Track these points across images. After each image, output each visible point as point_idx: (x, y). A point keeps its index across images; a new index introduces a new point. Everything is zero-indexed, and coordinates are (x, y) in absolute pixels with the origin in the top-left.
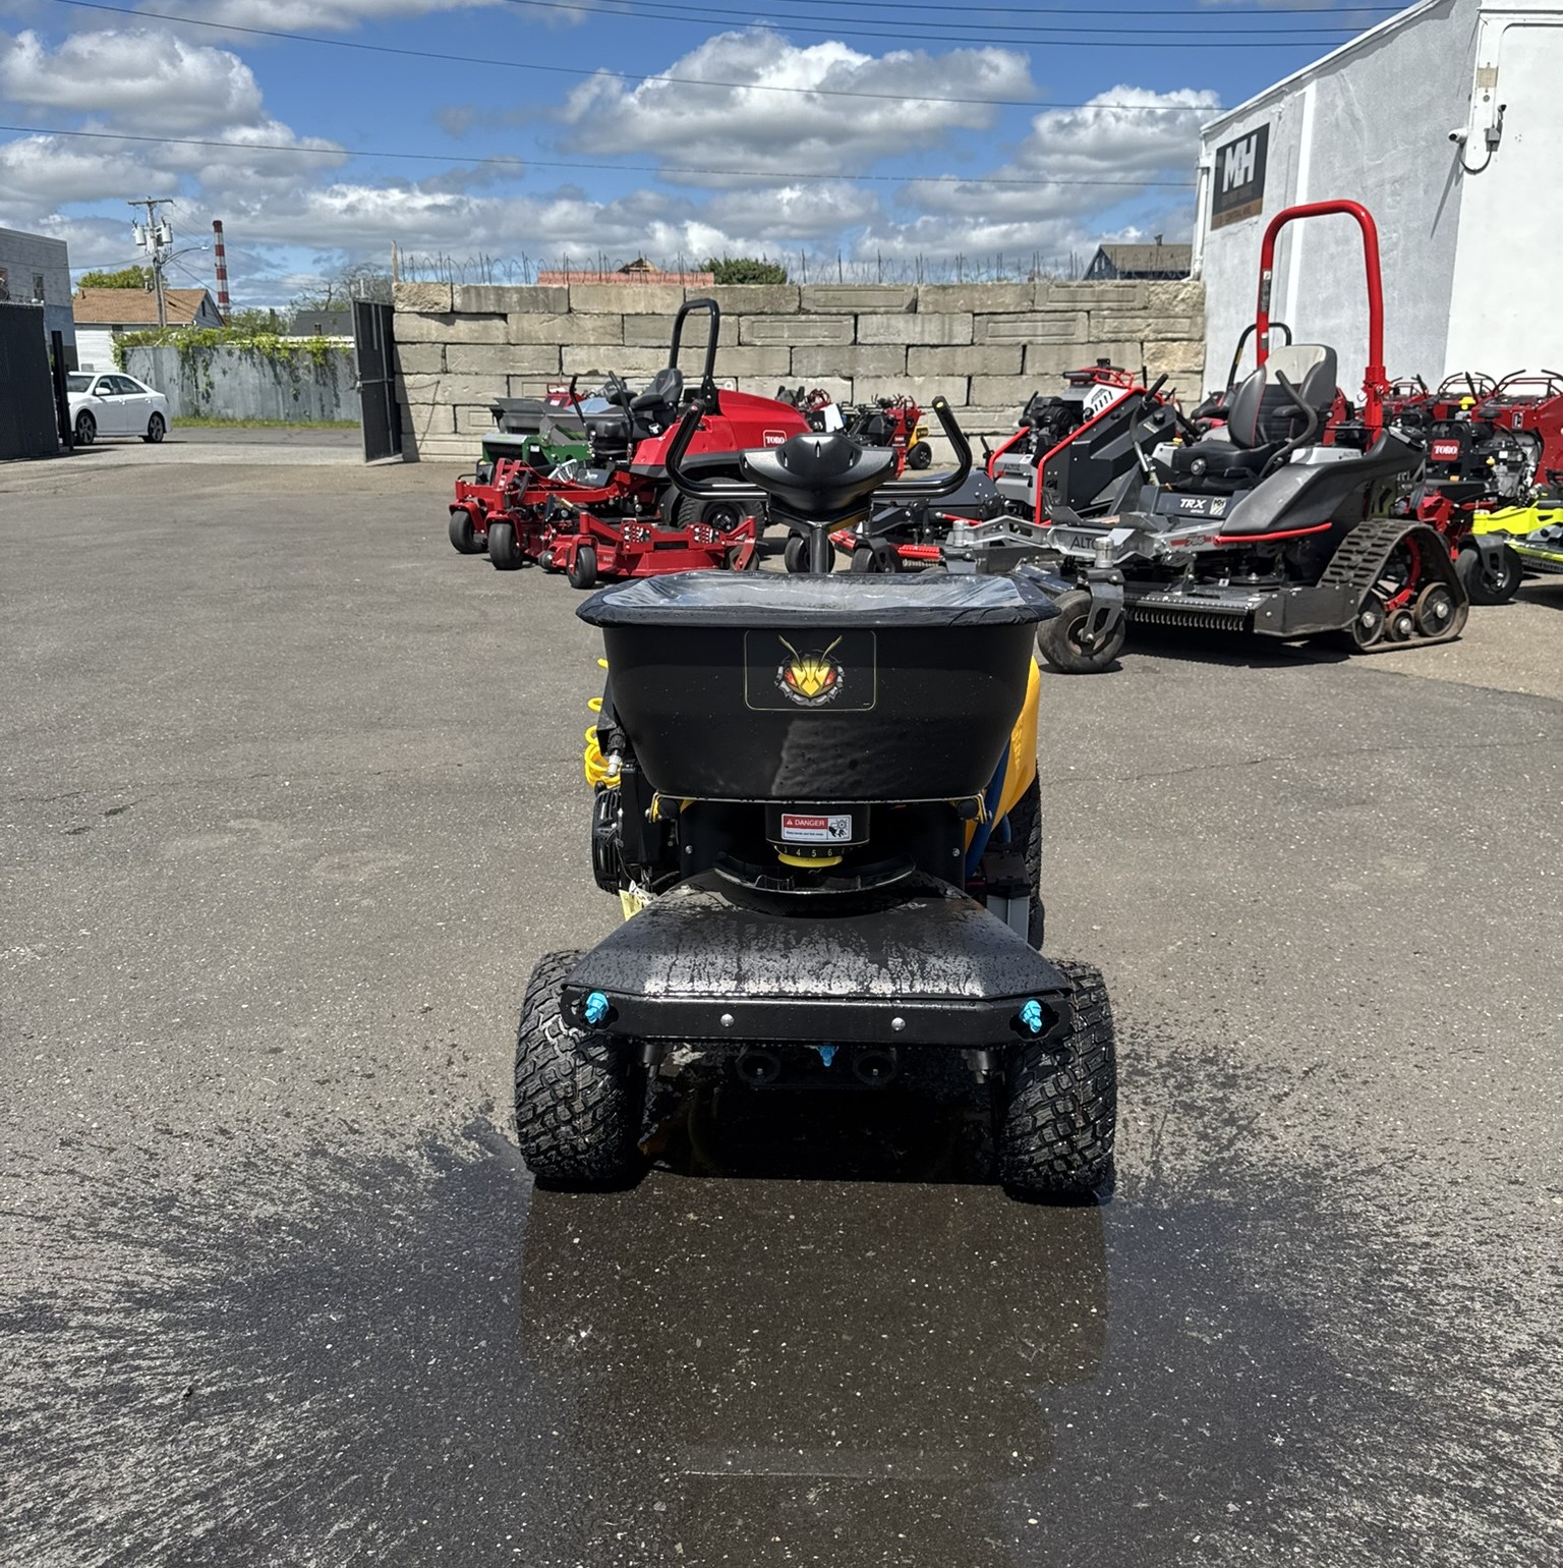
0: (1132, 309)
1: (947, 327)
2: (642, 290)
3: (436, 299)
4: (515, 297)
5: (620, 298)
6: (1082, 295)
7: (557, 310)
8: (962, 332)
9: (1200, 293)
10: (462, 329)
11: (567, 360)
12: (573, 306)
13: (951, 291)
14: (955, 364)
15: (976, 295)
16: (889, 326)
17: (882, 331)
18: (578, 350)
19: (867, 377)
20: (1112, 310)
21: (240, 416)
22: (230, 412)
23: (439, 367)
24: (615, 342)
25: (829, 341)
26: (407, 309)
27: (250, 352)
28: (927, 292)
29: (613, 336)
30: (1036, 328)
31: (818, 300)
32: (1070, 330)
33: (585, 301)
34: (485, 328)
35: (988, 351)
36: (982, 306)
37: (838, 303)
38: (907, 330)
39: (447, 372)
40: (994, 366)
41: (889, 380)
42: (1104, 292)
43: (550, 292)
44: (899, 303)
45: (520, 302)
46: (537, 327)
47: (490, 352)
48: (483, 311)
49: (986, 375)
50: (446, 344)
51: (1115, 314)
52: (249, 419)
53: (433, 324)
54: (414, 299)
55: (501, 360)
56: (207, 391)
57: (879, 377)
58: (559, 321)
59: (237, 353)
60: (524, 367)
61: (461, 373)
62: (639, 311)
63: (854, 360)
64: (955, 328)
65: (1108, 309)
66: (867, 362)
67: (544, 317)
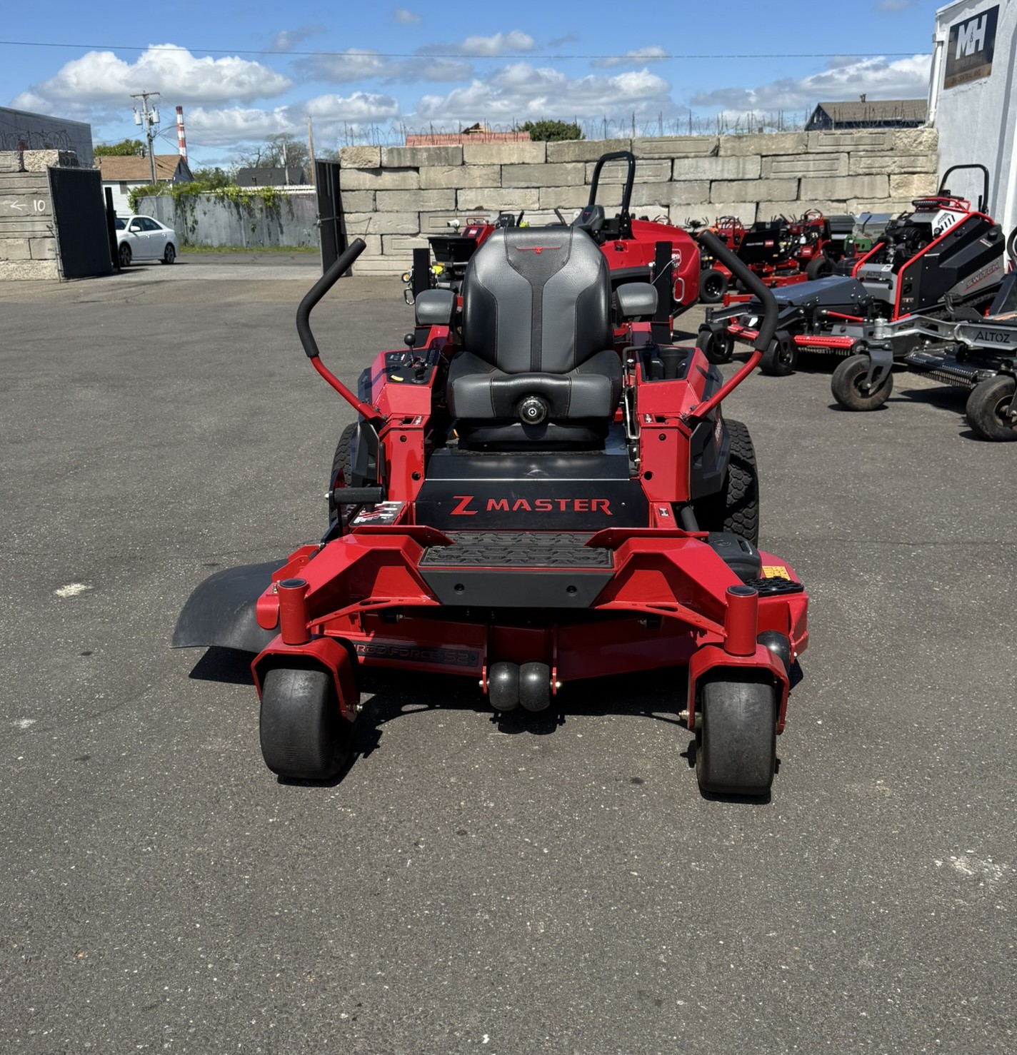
0: (883, 150)
1: (741, 166)
2: (516, 146)
3: (370, 158)
4: (425, 155)
5: (499, 153)
6: (845, 140)
7: (455, 163)
8: (753, 169)
9: (935, 137)
10: (387, 179)
11: (460, 199)
12: (466, 159)
13: (745, 139)
14: (746, 194)
15: (764, 142)
16: (697, 167)
17: (692, 170)
18: (468, 192)
19: (680, 205)
20: (867, 151)
21: (216, 244)
22: (209, 241)
23: (371, 207)
24: (495, 185)
25: (652, 179)
26: (349, 166)
27: (222, 199)
28: (727, 141)
29: (494, 180)
30: (808, 166)
31: (645, 149)
32: (835, 166)
33: (475, 156)
34: (404, 178)
35: (772, 183)
36: (767, 150)
37: (659, 150)
38: (711, 169)
39: (376, 211)
40: (776, 194)
41: (697, 206)
42: (861, 138)
43: (450, 151)
44: (705, 149)
45: (429, 158)
46: (440, 176)
47: (406, 196)
48: (402, 165)
49: (770, 201)
50: (376, 190)
51: (869, 154)
52: (222, 246)
53: (368, 176)
54: (354, 158)
55: (415, 201)
56: (193, 227)
57: (689, 204)
58: (456, 171)
59: (213, 199)
60: (431, 206)
61: (388, 212)
62: (513, 161)
63: (671, 193)
64: (747, 167)
65: (864, 151)
66: (680, 194)
67: (446, 168)
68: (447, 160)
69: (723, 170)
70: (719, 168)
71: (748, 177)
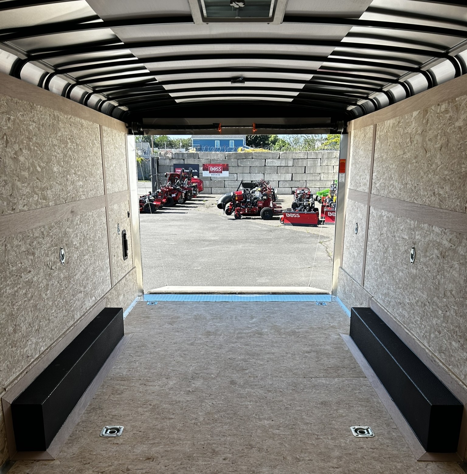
0: (331, 158)
1: (287, 162)
3: (169, 156)
5: (210, 155)
6: (319, 154)
8: (291, 163)
13: (288, 153)
14: (289, 171)
15: (294, 154)
16: (274, 162)
17: (271, 163)
19: (268, 173)
25: (259, 165)
26: (162, 158)
28: (282, 154)
30: (308, 162)
31: (257, 156)
32: (316, 163)
34: (179, 162)
35: (297, 168)
36: (295, 157)
38: (277, 163)
40: (298, 171)
42: (324, 154)
44: (275, 156)
45: (187, 156)
48: (179, 158)
49: (296, 173)
50: (170, 166)
51: (327, 159)
53: (168, 161)
54: (164, 156)
57: (271, 173)
58: (196, 161)
62: (215, 158)
63: (265, 170)
66: (268, 170)
67: (193, 160)
68: (193, 157)
69: (281, 163)
70: (280, 162)
71: (289, 165)
